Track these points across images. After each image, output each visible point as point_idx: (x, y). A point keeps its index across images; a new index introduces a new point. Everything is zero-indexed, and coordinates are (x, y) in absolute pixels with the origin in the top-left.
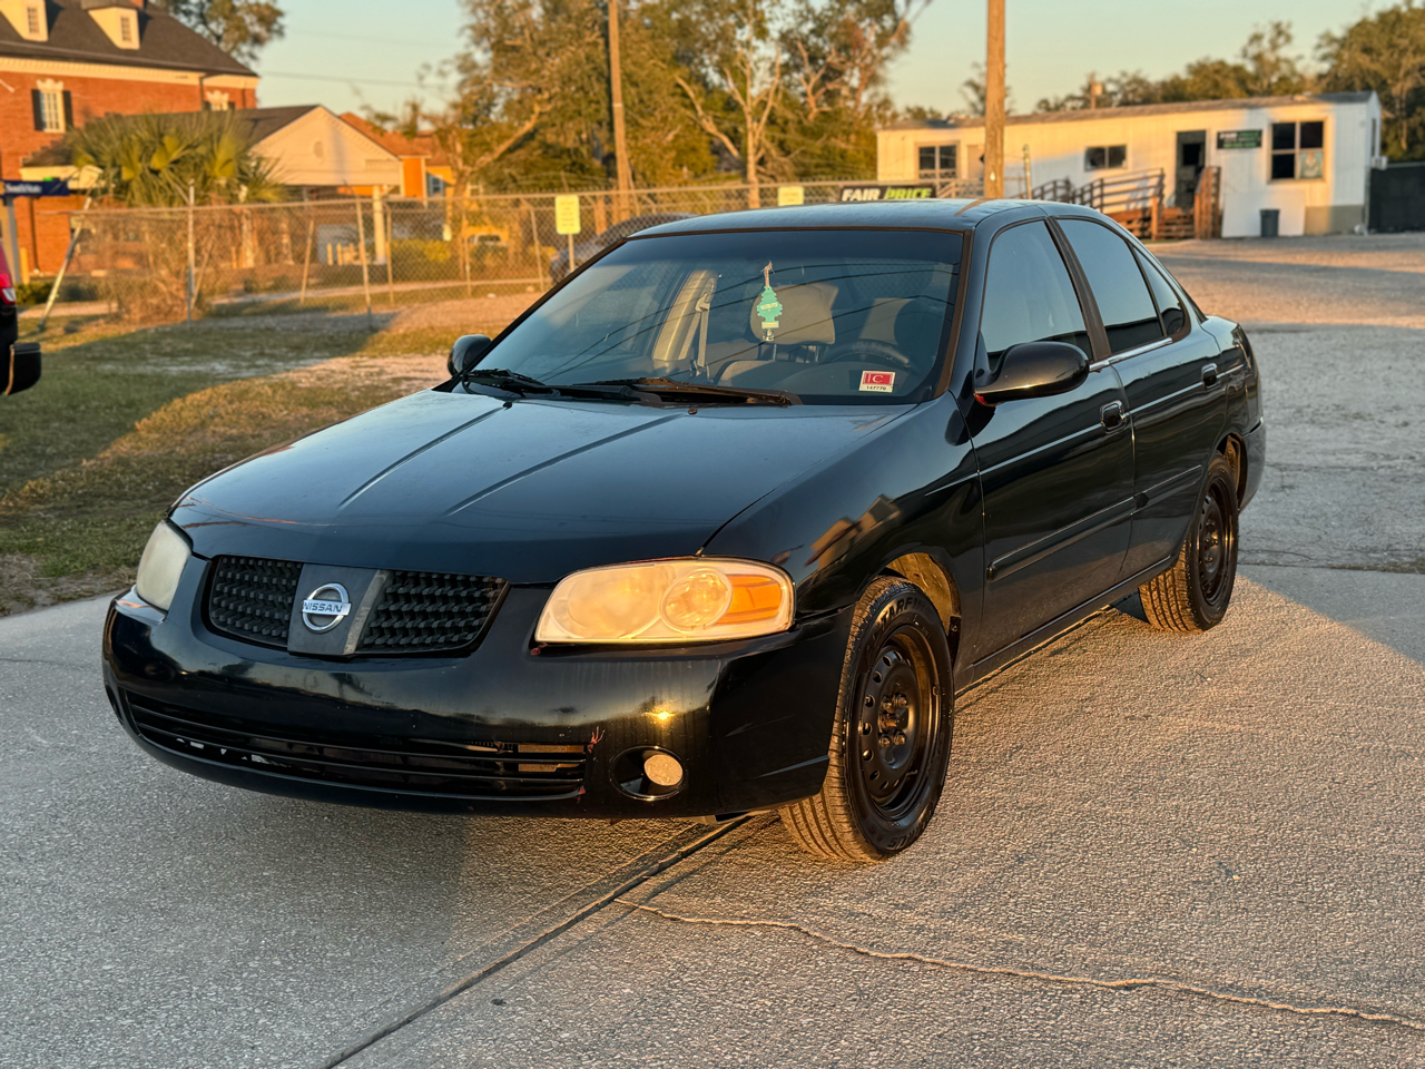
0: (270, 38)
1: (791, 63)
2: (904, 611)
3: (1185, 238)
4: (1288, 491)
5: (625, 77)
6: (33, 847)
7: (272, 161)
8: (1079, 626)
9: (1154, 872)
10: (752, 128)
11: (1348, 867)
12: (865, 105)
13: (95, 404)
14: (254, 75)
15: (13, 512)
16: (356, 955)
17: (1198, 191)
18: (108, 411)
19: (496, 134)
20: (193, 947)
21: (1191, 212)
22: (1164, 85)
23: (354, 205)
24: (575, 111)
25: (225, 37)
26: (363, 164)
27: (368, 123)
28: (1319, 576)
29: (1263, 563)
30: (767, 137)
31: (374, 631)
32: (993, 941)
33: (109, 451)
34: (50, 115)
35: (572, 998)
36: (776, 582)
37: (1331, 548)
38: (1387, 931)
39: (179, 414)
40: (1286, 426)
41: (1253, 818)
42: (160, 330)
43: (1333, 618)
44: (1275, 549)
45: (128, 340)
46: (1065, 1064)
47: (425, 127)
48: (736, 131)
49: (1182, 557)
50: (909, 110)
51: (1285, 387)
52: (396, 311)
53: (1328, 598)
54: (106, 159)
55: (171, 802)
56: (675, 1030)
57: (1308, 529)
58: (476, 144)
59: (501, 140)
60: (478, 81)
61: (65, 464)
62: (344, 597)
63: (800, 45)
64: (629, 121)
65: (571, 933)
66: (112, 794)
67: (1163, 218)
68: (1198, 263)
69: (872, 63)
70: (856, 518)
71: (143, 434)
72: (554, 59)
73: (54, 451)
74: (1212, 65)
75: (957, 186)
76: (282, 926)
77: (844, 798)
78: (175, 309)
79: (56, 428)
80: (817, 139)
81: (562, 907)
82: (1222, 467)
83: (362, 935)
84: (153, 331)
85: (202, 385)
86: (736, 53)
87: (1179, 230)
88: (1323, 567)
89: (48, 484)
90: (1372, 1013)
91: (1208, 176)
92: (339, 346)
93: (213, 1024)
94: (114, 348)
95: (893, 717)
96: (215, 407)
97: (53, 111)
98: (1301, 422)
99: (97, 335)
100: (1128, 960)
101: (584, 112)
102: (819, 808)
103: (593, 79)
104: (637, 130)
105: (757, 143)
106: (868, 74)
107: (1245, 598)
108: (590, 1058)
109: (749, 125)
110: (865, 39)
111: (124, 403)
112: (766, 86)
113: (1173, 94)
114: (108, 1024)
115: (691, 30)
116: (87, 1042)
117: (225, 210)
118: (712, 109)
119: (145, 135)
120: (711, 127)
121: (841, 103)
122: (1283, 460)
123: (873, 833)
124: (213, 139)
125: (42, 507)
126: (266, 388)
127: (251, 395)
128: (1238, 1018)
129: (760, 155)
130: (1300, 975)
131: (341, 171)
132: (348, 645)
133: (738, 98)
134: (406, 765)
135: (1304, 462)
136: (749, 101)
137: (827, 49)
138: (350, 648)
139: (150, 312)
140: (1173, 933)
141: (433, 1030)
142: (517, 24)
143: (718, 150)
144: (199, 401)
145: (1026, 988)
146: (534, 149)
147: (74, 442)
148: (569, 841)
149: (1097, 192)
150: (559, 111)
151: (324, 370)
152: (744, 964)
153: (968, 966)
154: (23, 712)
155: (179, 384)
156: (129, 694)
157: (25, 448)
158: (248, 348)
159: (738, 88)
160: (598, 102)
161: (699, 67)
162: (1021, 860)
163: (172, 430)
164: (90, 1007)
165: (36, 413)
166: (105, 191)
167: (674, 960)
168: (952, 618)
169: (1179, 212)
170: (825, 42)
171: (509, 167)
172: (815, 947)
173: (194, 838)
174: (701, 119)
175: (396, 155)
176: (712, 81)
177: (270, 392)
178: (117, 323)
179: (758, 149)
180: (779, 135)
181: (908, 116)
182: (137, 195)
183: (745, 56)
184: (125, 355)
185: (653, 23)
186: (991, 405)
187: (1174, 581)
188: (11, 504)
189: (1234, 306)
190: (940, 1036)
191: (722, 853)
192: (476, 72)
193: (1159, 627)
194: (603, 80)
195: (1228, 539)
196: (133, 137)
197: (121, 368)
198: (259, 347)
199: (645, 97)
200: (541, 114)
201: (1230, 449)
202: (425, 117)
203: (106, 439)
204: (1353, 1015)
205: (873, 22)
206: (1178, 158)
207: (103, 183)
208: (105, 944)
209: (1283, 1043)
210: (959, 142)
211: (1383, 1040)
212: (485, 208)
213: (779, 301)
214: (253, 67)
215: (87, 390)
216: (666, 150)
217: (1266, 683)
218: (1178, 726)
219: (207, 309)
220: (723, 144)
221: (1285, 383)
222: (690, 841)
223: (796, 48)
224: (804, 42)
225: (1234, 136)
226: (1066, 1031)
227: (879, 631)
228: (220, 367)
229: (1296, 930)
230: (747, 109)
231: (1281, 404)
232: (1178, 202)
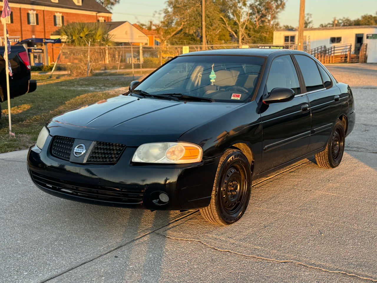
0: (116, 3)
1: (252, 13)
2: (236, 158)
3: (357, 63)
4: (366, 131)
5: (206, 15)
6: (9, 210)
7: (112, 35)
8: (300, 165)
9: (301, 232)
10: (241, 30)
11: (354, 234)
12: (272, 25)
13: (56, 97)
14: (111, 13)
15: (29, 123)
16: (83, 243)
17: (361, 50)
18: (59, 99)
19: (172, 30)
20: (42, 238)
21: (358, 55)
22: (355, 21)
23: (131, 47)
24: (192, 24)
25: (104, 3)
26: (138, 37)
27: (139, 26)
28: (369, 155)
29: (355, 151)
30: (245, 32)
31: (92, 157)
32: (252, 248)
33: (57, 109)
34: (58, 22)
35: (136, 257)
36: (198, 149)
37: (374, 147)
38: (360, 251)
39: (77, 100)
40: (371, 114)
41: (332, 219)
42: (80, 78)
43: (370, 166)
44: (359, 147)
45: (71, 81)
46: (262, 282)
47: (153, 28)
48: (236, 31)
49: (327, 147)
50: (284, 26)
51: (373, 103)
52: (142, 75)
53: (370, 161)
54: (69, 34)
55: (47, 200)
56: (160, 267)
57: (369, 142)
58: (166, 33)
59: (173, 32)
60: (169, 16)
61: (45, 112)
62: (84, 148)
63: (255, 8)
64: (206, 27)
65: (141, 240)
66: (33, 197)
67: (351, 57)
68: (359, 70)
69: (274, 13)
70: (228, 132)
71: (67, 105)
72: (188, 10)
73: (43, 108)
74: (368, 16)
75: (294, 47)
76: (66, 234)
77: (216, 208)
78: (85, 73)
79: (45, 103)
80: (258, 33)
81: (140, 233)
82: (340, 124)
83: (86, 237)
84: (78, 79)
85: (85, 93)
86: (237, 10)
87: (355, 60)
88: (371, 152)
89: (39, 117)
90: (350, 273)
91: (363, 46)
92: (124, 84)
93: (41, 258)
94: (68, 83)
95: (233, 187)
96: (87, 99)
97: (59, 21)
98: (375, 113)
99: (64, 79)
100: (287, 255)
101: (195, 25)
102: (210, 210)
103: (198, 16)
104: (209, 30)
105: (242, 34)
106: (273, 16)
107: (347, 160)
108: (136, 273)
109: (240, 29)
110: (273, 7)
111: (64, 97)
112: (245, 19)
113: (357, 24)
114: (15, 257)
115: (226, 3)
116: (8, 261)
117: (98, 48)
118: (230, 25)
119: (79, 28)
120: (230, 29)
121: (265, 24)
122: (368, 123)
123: (225, 217)
124: (96, 29)
125: (37, 123)
126: (101, 94)
127: (97, 96)
128: (313, 273)
129: (243, 37)
130: (333, 262)
131: (132, 39)
132: (84, 161)
133: (237, 22)
134: (97, 193)
135: (373, 124)
136: (240, 23)
137: (262, 9)
138: (85, 161)
139: (78, 74)
140: (301, 249)
141: (97, 263)
142: (180, 1)
143: (231, 36)
144: (83, 97)
145: (257, 261)
146: (182, 34)
147: (49, 106)
148: (147, 215)
149: (333, 49)
150: (188, 24)
151: (118, 90)
152: (183, 250)
153: (243, 254)
154: (17, 175)
155: (79, 92)
156: (32, 171)
157: (36, 107)
158: (101, 84)
159: (237, 19)
160: (199, 22)
161: (228, 13)
162: (265, 227)
163: (74, 104)
164: (11, 252)
165: (41, 98)
166: (69, 42)
167: (165, 248)
168: (252, 161)
169: (355, 55)
170: (262, 7)
171: (175, 39)
172: (203, 247)
173: (50, 210)
174: (227, 27)
175: (146, 35)
176: (231, 17)
177: (101, 95)
178: (70, 77)
179: (242, 36)
180: (248, 32)
181: (284, 28)
182: (76, 43)
183: (240, 11)
184: (70, 85)
185: (216, 1)
186: (268, 104)
187: (324, 154)
188: (29, 121)
189: (365, 81)
190: (230, 273)
191: (186, 221)
192: (169, 13)
193: (321, 167)
194: (200, 16)
195: (342, 144)
196: (76, 28)
197: (67, 88)
198: (104, 84)
199: (211, 21)
200: (184, 25)
201: (343, 119)
202: (154, 25)
203: (57, 106)
204: (345, 274)
205: (275, 2)
206: (356, 41)
207: (68, 40)
208: (20, 236)
209: (323, 280)
210: (296, 35)
211: (351, 281)
212: (168, 49)
213: (216, 74)
214: (111, 11)
215: (55, 93)
216: (216, 35)
217: (346, 183)
218: (318, 193)
219: (93, 74)
220: (233, 34)
221: (374, 102)
222: (179, 217)
223: (254, 9)
224: (256, 7)
225: (371, 35)
226: (265, 273)
227: (228, 164)
228: (91, 89)
229: (335, 250)
230: (240, 25)
231: (371, 108)
232: (355, 53)
